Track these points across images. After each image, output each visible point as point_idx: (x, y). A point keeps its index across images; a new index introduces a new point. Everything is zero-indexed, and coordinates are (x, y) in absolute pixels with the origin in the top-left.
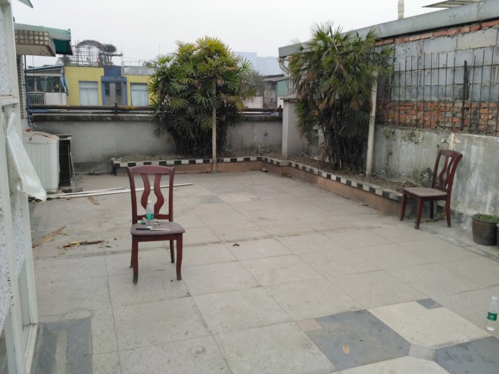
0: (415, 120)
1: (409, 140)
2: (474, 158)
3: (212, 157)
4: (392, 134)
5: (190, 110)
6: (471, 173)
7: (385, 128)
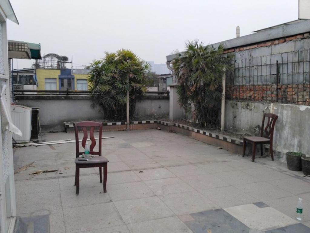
0: (249, 96)
1: (246, 108)
2: (285, 118)
3: (126, 121)
4: (235, 105)
5: (113, 92)
6: (284, 127)
7: (231, 102)
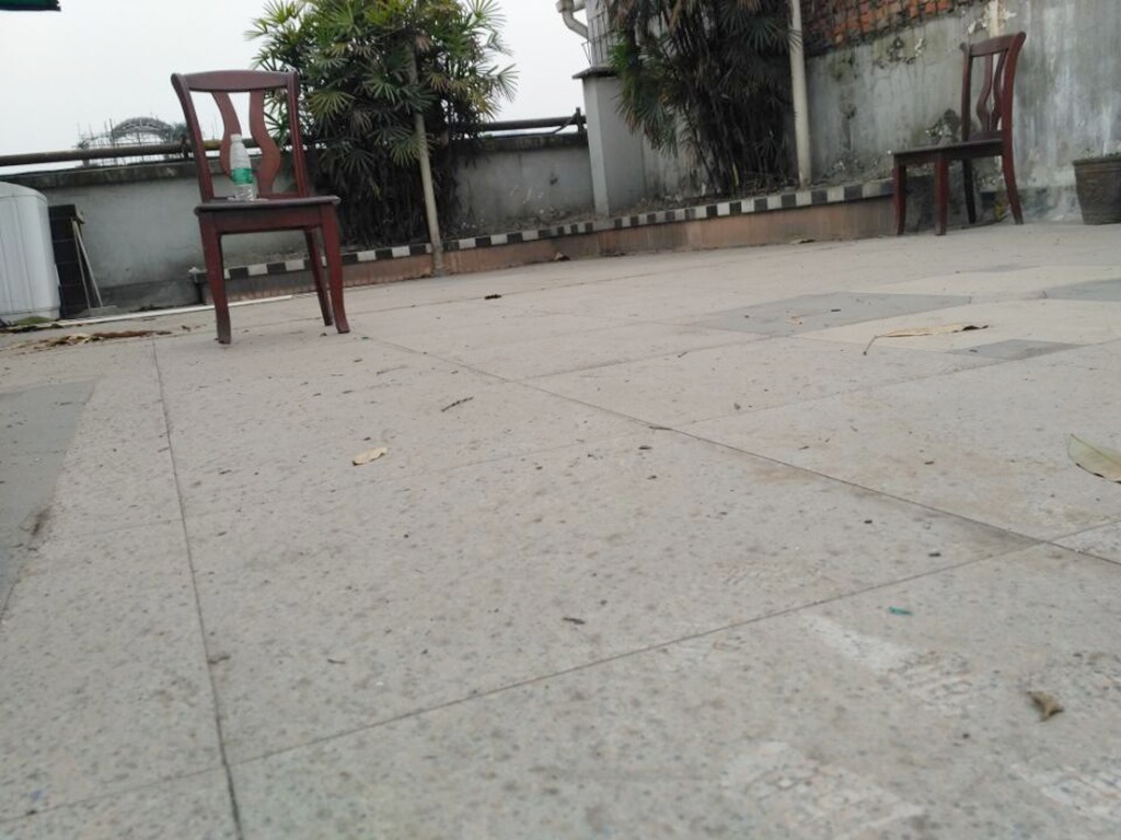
0: (899, 13)
1: (891, 61)
2: (1055, 39)
3: (429, 240)
4: (848, 65)
5: (360, 117)
6: (1052, 80)
7: (829, 57)
